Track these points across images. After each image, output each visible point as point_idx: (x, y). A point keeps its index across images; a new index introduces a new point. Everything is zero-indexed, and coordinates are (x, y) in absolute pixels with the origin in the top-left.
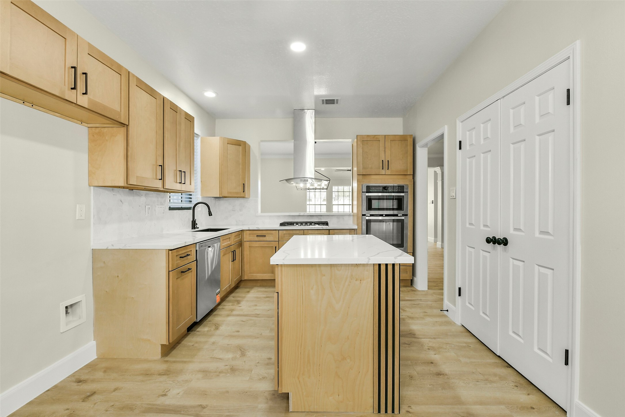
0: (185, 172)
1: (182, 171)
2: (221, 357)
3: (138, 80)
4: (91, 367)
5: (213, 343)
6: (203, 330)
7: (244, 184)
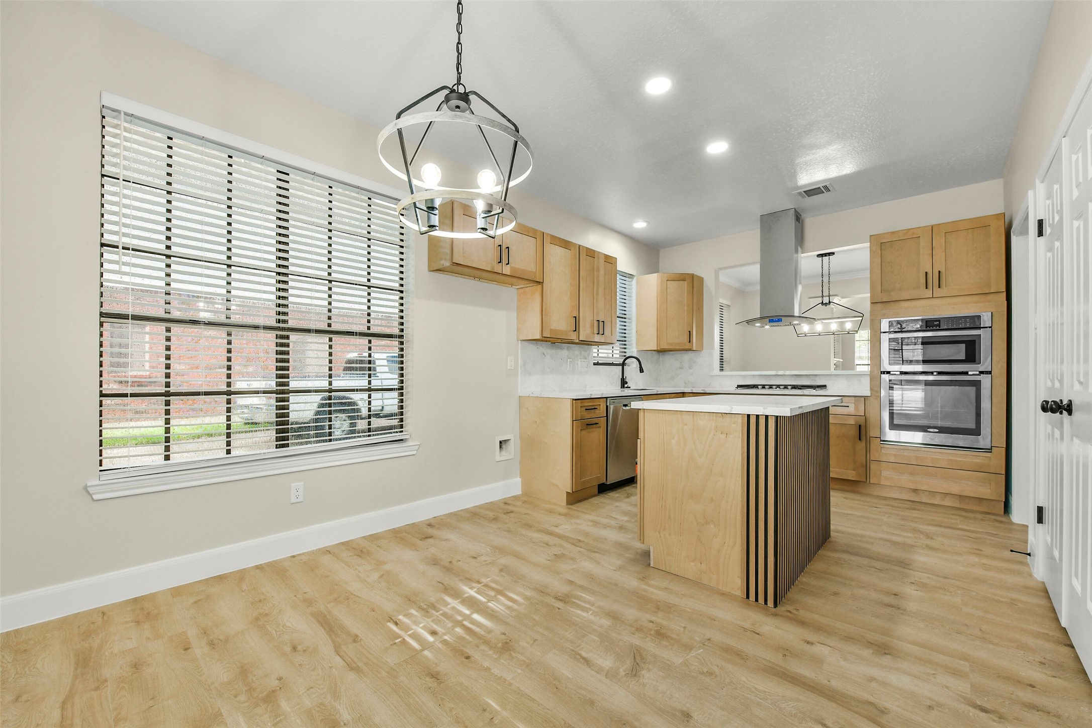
0: (603, 322)
1: (600, 321)
2: (616, 517)
3: (553, 237)
4: (516, 498)
5: (617, 506)
6: (614, 495)
7: (690, 332)
